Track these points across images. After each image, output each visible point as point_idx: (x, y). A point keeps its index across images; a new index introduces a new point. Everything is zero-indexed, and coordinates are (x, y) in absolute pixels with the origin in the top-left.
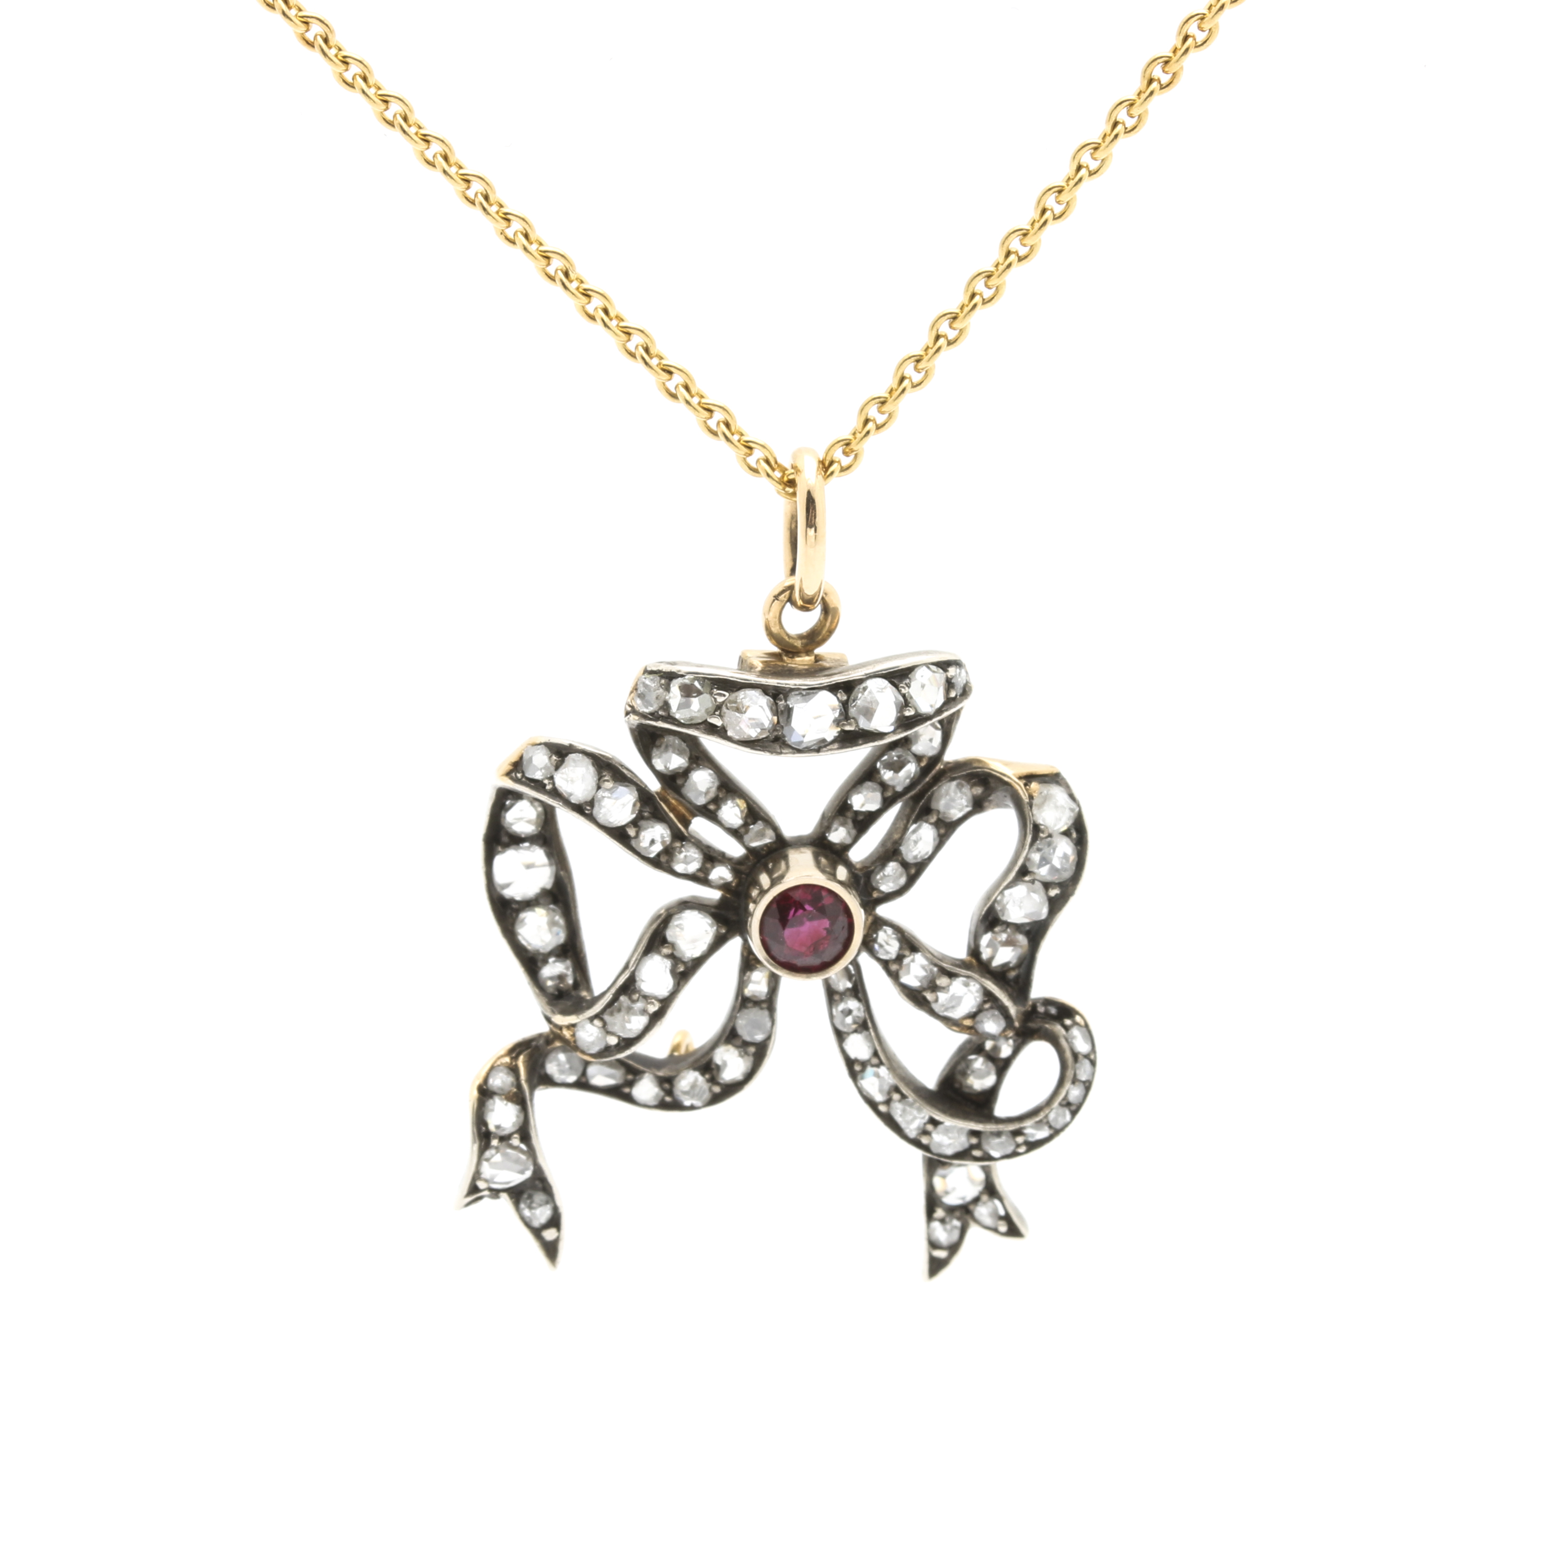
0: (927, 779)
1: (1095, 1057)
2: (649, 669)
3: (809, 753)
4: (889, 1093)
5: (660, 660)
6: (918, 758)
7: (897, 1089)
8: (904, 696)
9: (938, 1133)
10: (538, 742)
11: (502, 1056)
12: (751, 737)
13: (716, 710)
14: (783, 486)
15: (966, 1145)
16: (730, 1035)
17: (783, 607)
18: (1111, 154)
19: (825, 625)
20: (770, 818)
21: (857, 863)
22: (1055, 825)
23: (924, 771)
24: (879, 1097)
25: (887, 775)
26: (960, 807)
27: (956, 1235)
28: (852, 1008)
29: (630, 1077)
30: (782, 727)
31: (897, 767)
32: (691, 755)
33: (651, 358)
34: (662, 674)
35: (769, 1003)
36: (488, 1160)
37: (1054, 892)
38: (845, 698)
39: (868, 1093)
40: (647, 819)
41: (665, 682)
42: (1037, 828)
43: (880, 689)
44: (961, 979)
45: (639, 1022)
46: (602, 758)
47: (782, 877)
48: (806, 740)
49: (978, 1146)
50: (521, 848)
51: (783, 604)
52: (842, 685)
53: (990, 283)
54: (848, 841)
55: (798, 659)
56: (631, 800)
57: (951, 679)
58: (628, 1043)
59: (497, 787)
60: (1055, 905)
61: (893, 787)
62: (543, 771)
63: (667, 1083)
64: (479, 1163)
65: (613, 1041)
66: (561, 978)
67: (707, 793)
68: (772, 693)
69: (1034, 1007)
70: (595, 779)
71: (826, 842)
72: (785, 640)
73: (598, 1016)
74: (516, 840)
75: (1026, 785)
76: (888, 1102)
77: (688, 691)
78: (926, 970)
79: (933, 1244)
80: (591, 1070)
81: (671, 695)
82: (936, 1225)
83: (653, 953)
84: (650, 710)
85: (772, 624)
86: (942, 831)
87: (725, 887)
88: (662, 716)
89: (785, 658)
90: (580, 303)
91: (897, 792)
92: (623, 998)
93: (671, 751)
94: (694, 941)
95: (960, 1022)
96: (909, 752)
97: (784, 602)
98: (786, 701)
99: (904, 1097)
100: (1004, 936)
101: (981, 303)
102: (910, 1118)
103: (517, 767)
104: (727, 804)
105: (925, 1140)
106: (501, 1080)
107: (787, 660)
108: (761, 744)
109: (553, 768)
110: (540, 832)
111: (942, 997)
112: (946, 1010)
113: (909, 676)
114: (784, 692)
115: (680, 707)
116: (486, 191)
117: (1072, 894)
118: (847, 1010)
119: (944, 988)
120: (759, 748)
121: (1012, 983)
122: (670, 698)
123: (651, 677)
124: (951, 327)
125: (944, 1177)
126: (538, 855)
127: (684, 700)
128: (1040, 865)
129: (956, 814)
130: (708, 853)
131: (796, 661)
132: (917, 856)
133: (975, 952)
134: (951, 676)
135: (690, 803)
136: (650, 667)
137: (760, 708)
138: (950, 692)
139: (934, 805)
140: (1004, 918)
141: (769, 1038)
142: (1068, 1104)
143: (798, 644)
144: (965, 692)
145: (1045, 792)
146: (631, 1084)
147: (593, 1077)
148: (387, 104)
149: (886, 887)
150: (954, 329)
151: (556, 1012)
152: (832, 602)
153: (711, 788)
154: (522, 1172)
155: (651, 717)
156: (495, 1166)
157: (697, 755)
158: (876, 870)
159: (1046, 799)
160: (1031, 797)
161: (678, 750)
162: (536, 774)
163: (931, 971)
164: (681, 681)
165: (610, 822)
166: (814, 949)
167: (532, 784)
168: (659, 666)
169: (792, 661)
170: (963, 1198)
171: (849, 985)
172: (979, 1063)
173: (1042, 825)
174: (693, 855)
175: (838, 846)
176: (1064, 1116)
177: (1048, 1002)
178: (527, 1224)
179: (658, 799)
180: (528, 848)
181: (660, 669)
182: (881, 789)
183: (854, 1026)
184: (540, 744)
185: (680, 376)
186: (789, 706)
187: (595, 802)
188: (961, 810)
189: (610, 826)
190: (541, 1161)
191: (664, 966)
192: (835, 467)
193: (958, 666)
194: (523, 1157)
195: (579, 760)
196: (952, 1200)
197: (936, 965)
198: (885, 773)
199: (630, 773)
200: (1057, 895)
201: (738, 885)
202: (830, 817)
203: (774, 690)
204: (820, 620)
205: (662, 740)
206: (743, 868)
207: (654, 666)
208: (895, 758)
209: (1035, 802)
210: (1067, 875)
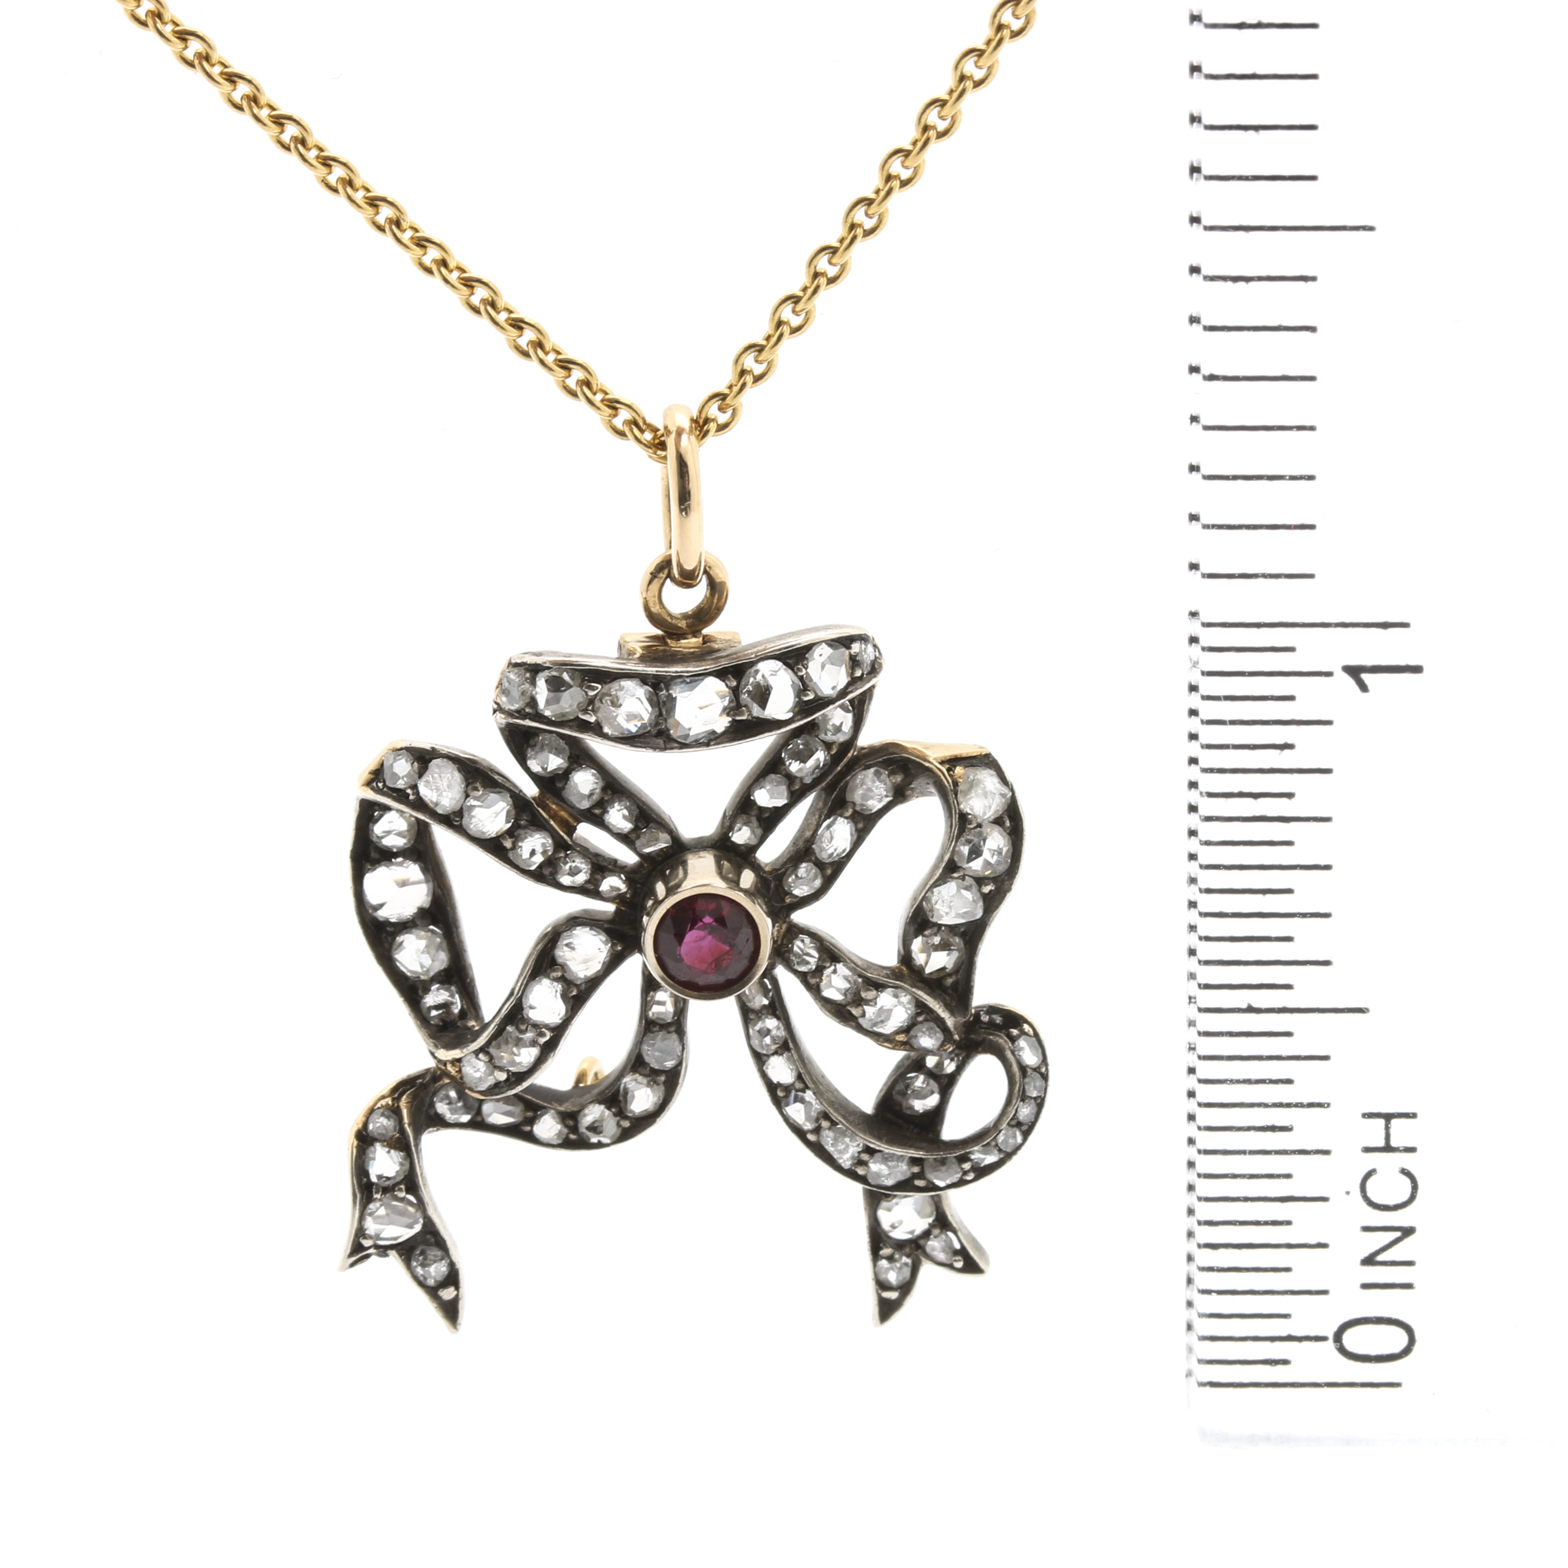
0: (839, 768)
1: (1047, 1069)
2: (513, 661)
3: (697, 747)
4: (817, 1120)
5: (523, 651)
6: (828, 746)
7: (826, 1116)
8: (801, 678)
9: (875, 1163)
10: (399, 747)
11: (383, 1097)
12: (632, 732)
13: (588, 705)
14: (654, 449)
15: (908, 1175)
16: (636, 1063)
17: (663, 584)
18: (997, 61)
19: (712, 603)
20: (663, 820)
21: (766, 865)
22: (985, 813)
23: (835, 760)
24: (808, 1126)
25: (794, 767)
26: (880, 797)
27: (907, 1272)
28: (770, 1028)
29: (530, 1114)
30: (666, 720)
31: (803, 757)
32: (571, 753)
33: (498, 313)
34: (527, 666)
35: (677, 1026)
36: (371, 1214)
37: (987, 889)
38: (734, 684)
39: (794, 1121)
40: (525, 827)
41: (530, 675)
42: (964, 818)
43: (773, 671)
44: (890, 990)
45: (529, 1054)
46: (468, 762)
47: (678, 886)
48: (692, 733)
49: (921, 1175)
50: (393, 864)
51: (662, 581)
52: (732, 670)
53: (870, 212)
54: (754, 842)
55: (683, 642)
56: (504, 808)
57: (856, 656)
58: (520, 1077)
59: (360, 798)
60: (992, 902)
61: (801, 779)
62: (405, 779)
63: (570, 1119)
64: (361, 1218)
65: (502, 1076)
66: (446, 1006)
67: (591, 795)
68: (652, 683)
69: (977, 1016)
70: (463, 786)
71: (728, 843)
72: (667, 621)
73: (483, 1050)
74: (386, 856)
75: (949, 770)
76: (817, 1130)
77: (556, 685)
78: (849, 982)
79: (882, 1285)
80: (486, 1108)
81: (537, 689)
82: (884, 1263)
83: (541, 977)
84: (515, 708)
85: (651, 604)
86: (861, 825)
87: (619, 899)
88: (528, 714)
89: (669, 641)
90: (413, 254)
91: (806, 784)
92: (510, 1028)
93: (547, 751)
94: (586, 961)
95: (892, 1038)
96: (817, 739)
97: (663, 579)
98: (668, 691)
99: (834, 1123)
100: (937, 940)
101: (861, 236)
102: (841, 1147)
103: (377, 776)
104: (614, 807)
105: (861, 1171)
106: (381, 1123)
107: (671, 643)
108: (642, 740)
109: (416, 776)
110: (413, 845)
111: (870, 1011)
112: (875, 1024)
113: (807, 656)
114: (665, 680)
115: (548, 703)
116: (302, 134)
117: (1009, 890)
118: (765, 1029)
119: (871, 1001)
120: (639, 745)
121: (950, 991)
122: (536, 693)
123: (516, 670)
124: (830, 263)
125: (889, 1210)
126: (413, 871)
127: (552, 695)
128: (970, 860)
129: (875, 805)
130: (597, 862)
131: (680, 643)
132: (832, 854)
133: (906, 958)
134: (855, 653)
135: (573, 807)
136: (514, 659)
137: (638, 700)
138: (855, 671)
139: (849, 797)
140: (934, 920)
141: (680, 1064)
142: (1019, 1124)
143: (683, 624)
144: (874, 669)
145: (971, 777)
146: (531, 1121)
147: (489, 1115)
148: (186, 43)
149: (800, 891)
150: (834, 265)
151: (439, 1047)
152: (719, 575)
153: (595, 789)
154: (410, 1226)
155: (517, 715)
156: (378, 1220)
157: (577, 753)
158: (788, 872)
159: (972, 785)
160: (956, 784)
161: (556, 749)
162: (398, 783)
163: (855, 982)
164: (548, 674)
165: (483, 833)
166: (716, 966)
167: (395, 795)
168: (523, 658)
169: (677, 643)
170: (912, 1232)
171: (766, 1002)
172: (920, 1081)
173: (970, 814)
174: (579, 865)
175: (742, 848)
176: (1015, 1137)
177: (992, 1010)
178: (421, 1284)
179: (535, 805)
180: (400, 864)
181: (525, 661)
182: (787, 782)
183: (774, 1047)
184: (401, 749)
185: (532, 331)
186: (672, 696)
187: (464, 811)
188: (880, 801)
189: (483, 837)
190: (431, 1212)
191: (554, 990)
192: (712, 426)
193: (863, 642)
194: (411, 1209)
195: (443, 766)
196: (899, 1234)
197: (860, 976)
198: (790, 764)
199: (501, 778)
200: (991, 891)
201: (633, 896)
202: (731, 815)
203: (653, 679)
204: (706, 596)
205: (536, 739)
206: (637, 876)
207: (519, 658)
208: (801, 747)
209: (961, 787)
210: (1002, 868)
